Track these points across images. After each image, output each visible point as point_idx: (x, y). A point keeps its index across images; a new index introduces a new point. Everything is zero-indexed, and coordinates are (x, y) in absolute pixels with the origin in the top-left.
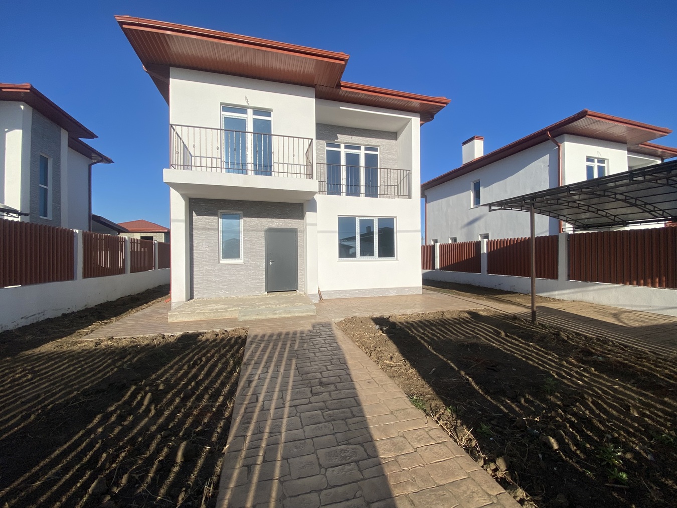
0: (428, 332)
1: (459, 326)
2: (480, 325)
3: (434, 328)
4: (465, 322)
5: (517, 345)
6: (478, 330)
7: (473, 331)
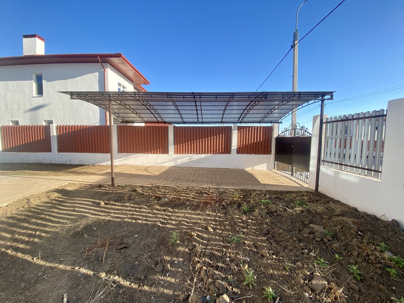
0: (20, 234)
1: (56, 210)
2: (77, 201)
3: (26, 225)
4: (59, 203)
5: (118, 209)
6: (79, 207)
7: (74, 211)
